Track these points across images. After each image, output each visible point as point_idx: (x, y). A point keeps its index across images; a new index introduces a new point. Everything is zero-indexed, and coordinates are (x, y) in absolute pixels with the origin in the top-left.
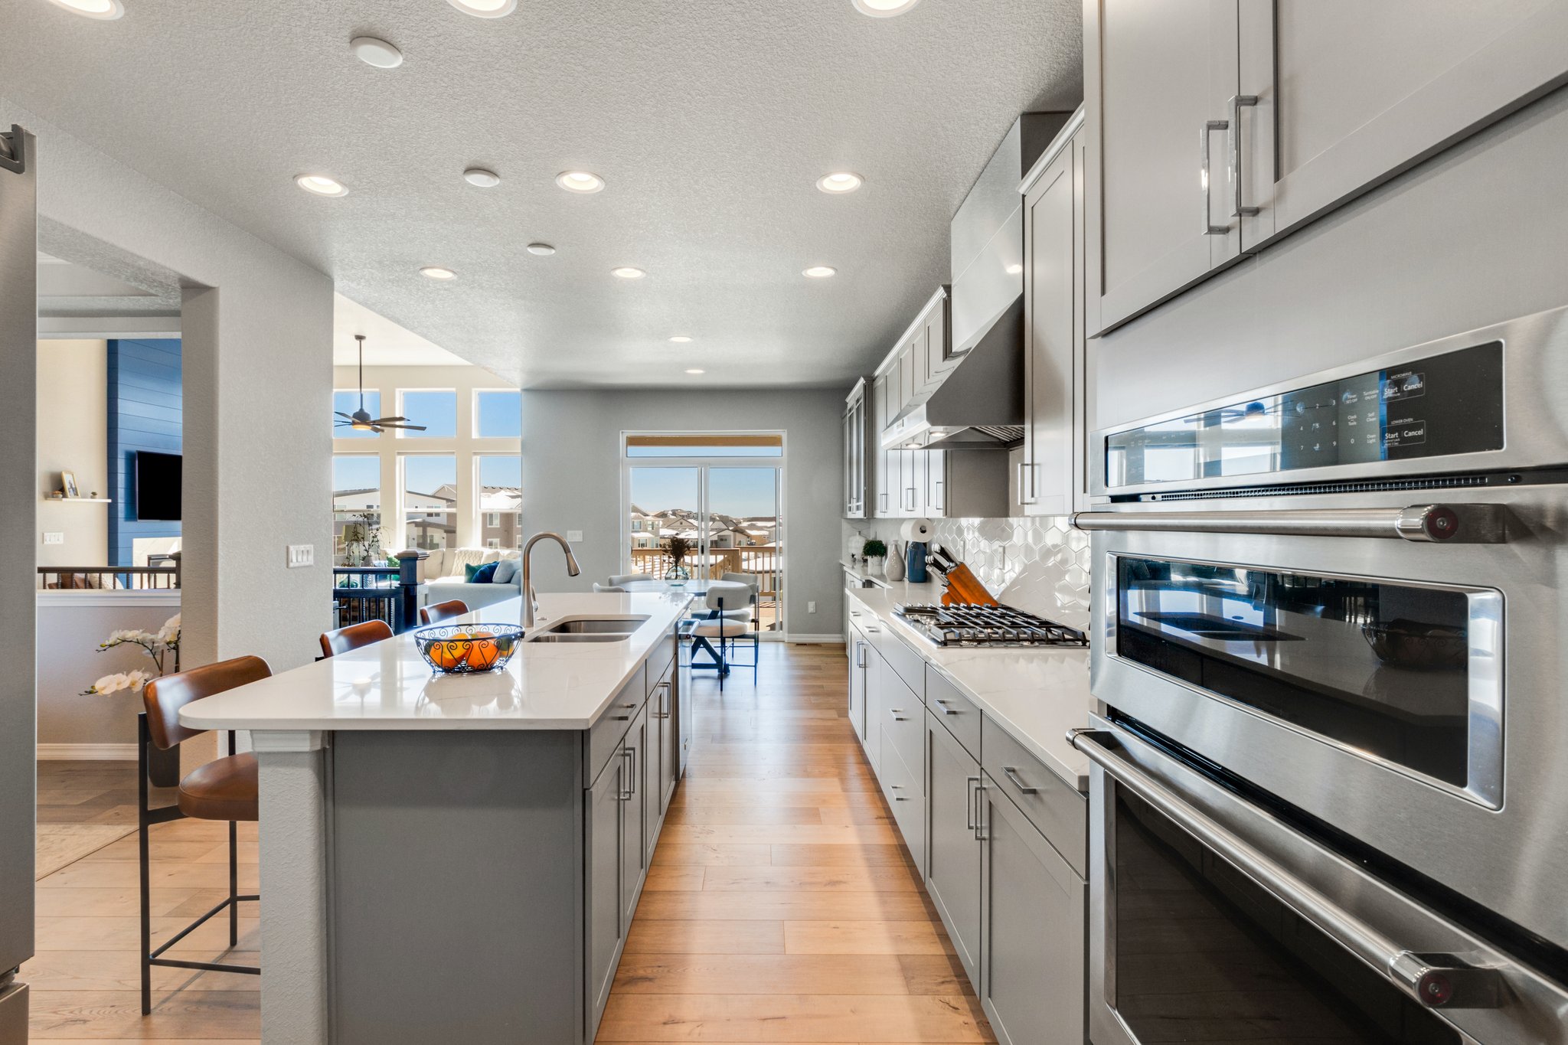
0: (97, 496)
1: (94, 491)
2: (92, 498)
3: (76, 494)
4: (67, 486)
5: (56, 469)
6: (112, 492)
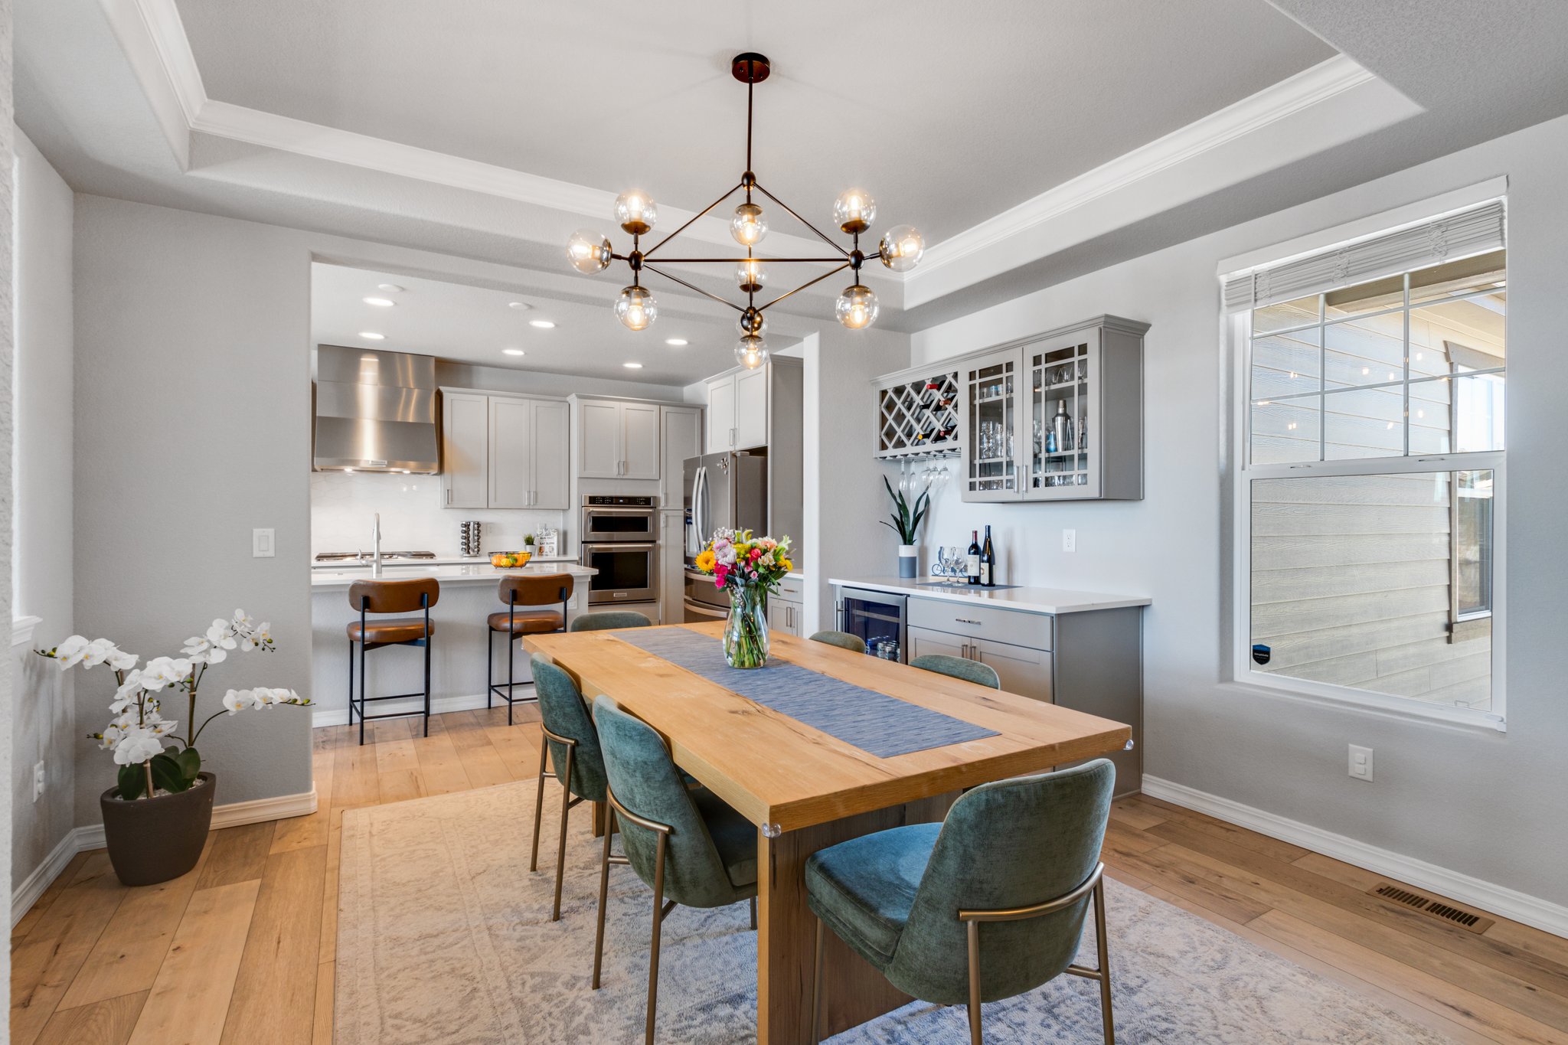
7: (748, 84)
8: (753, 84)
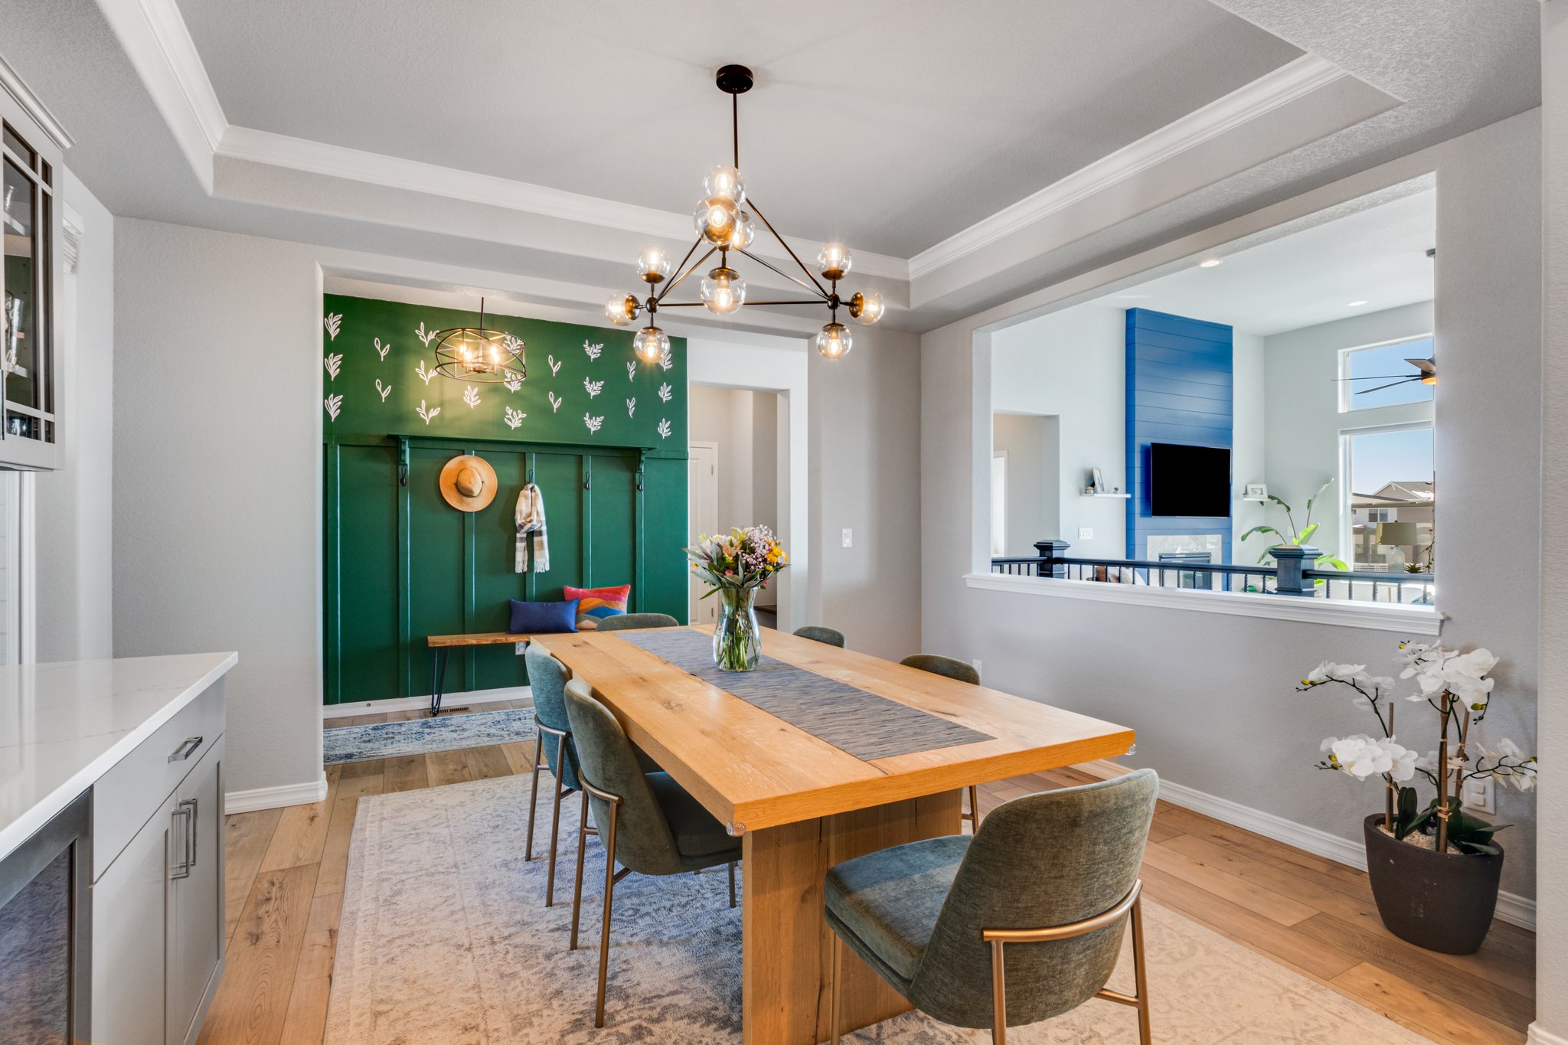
0: (1119, 491)
1: (1116, 487)
2: (1114, 493)
3: (1103, 490)
4: (1097, 482)
5: (1089, 466)
6: (1129, 488)
7: (732, 95)
8: (737, 95)
